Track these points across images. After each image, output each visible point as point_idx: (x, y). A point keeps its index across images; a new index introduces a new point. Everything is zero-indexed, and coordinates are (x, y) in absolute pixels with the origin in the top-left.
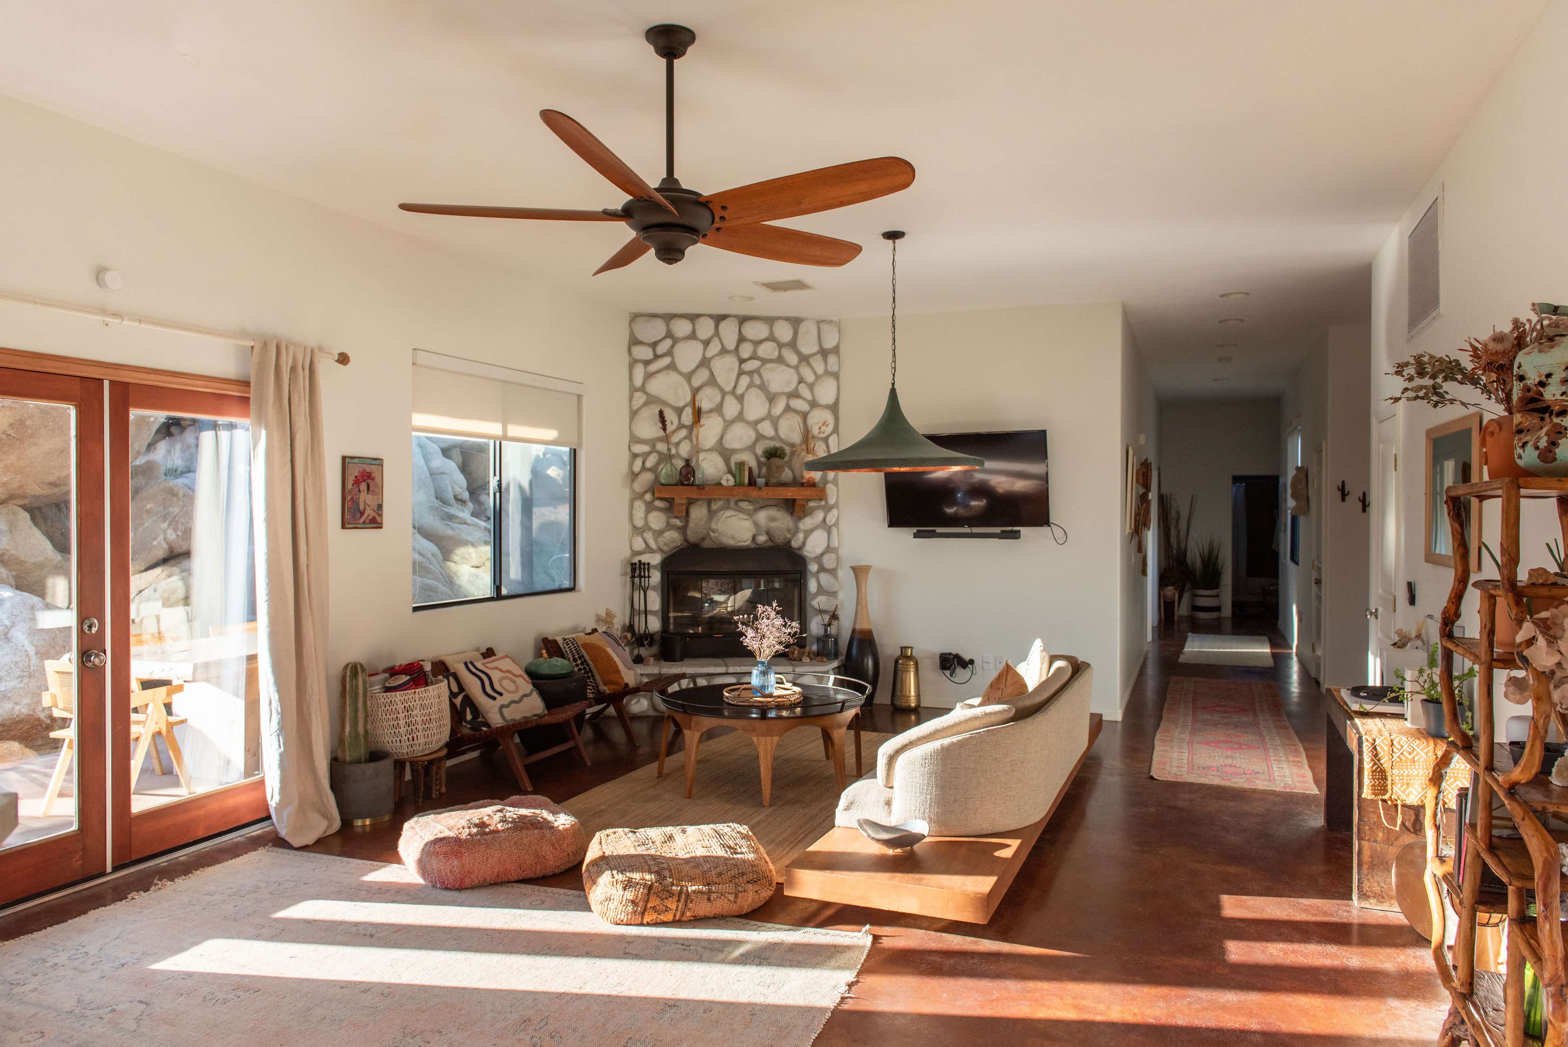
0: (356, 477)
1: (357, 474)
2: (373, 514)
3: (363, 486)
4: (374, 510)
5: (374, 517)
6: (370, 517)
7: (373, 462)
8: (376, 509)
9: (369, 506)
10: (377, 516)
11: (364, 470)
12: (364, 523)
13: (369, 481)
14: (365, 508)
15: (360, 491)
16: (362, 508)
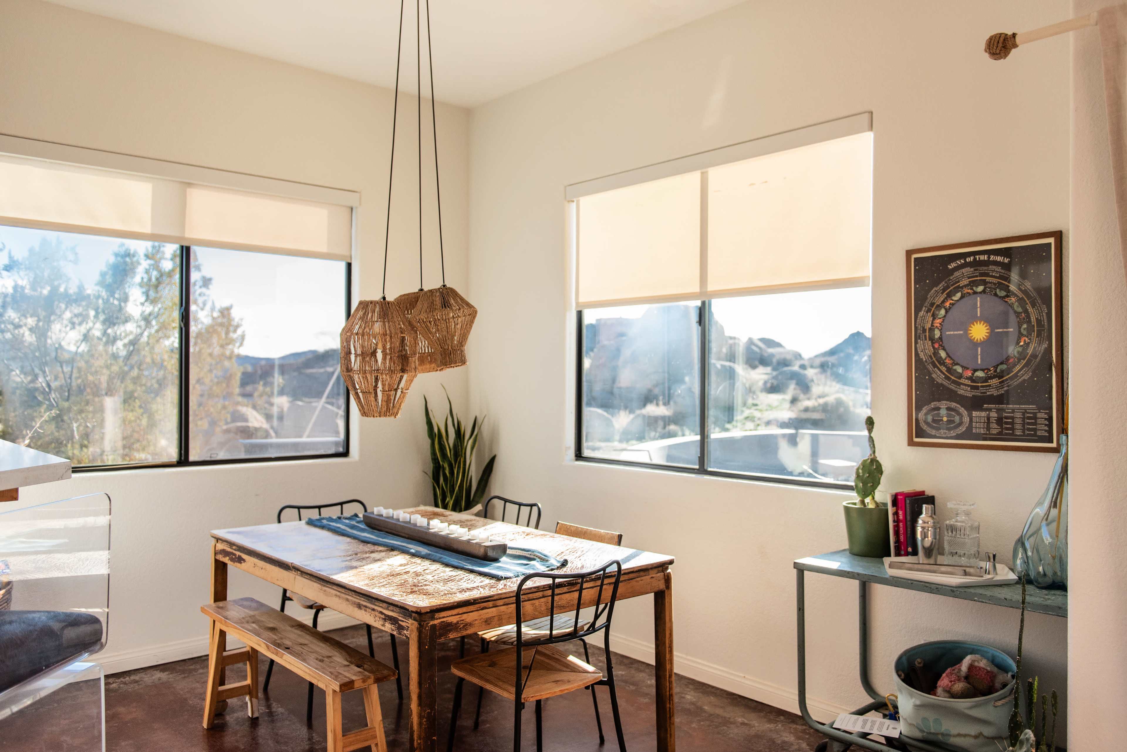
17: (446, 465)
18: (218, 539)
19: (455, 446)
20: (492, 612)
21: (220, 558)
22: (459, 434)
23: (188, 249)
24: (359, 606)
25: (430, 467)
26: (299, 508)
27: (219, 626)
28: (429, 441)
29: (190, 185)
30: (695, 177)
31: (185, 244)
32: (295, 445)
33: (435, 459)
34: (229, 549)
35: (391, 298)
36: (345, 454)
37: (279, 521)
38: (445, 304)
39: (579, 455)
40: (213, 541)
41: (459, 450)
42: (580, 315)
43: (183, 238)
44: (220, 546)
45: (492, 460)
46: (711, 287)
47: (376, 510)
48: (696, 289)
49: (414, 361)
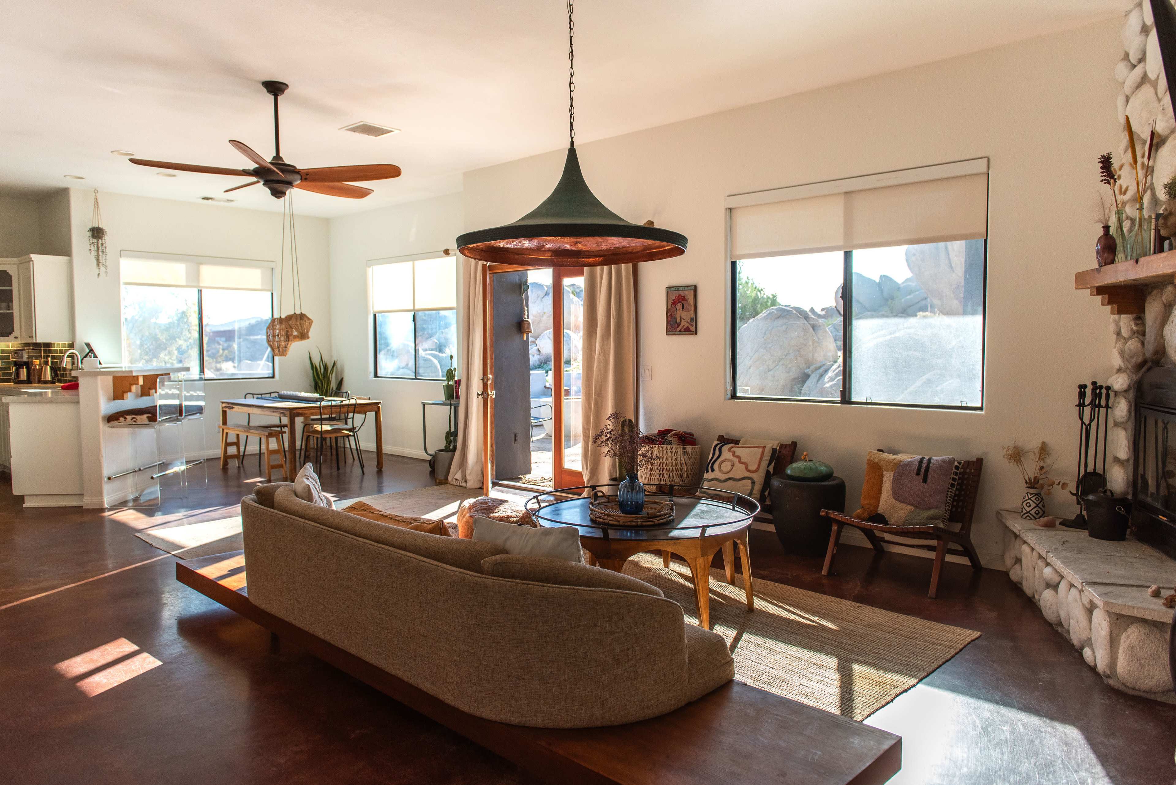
0: (673, 300)
1: (674, 298)
2: (687, 325)
3: (679, 306)
4: (688, 322)
5: (688, 327)
6: (685, 327)
7: (686, 288)
8: (689, 321)
9: (684, 319)
10: (690, 326)
11: (679, 295)
12: (680, 331)
13: (683, 302)
14: (681, 321)
15: (677, 310)
16: (678, 321)
17: (320, 382)
18: (223, 403)
19: (324, 373)
20: (313, 411)
21: (225, 409)
22: (326, 368)
23: (201, 290)
24: (274, 412)
25: (313, 384)
26: (253, 394)
27: (225, 431)
28: (312, 372)
29: (201, 264)
30: (410, 263)
31: (200, 289)
32: (250, 374)
33: (315, 380)
34: (227, 405)
35: (283, 317)
36: (273, 377)
37: (245, 398)
38: (301, 319)
39: (376, 375)
40: (221, 403)
41: (326, 376)
42: (375, 316)
43: (199, 286)
44: (224, 405)
45: (342, 380)
46: (417, 307)
47: (282, 392)
48: (412, 308)
49: (291, 338)
